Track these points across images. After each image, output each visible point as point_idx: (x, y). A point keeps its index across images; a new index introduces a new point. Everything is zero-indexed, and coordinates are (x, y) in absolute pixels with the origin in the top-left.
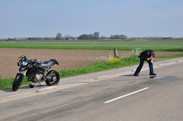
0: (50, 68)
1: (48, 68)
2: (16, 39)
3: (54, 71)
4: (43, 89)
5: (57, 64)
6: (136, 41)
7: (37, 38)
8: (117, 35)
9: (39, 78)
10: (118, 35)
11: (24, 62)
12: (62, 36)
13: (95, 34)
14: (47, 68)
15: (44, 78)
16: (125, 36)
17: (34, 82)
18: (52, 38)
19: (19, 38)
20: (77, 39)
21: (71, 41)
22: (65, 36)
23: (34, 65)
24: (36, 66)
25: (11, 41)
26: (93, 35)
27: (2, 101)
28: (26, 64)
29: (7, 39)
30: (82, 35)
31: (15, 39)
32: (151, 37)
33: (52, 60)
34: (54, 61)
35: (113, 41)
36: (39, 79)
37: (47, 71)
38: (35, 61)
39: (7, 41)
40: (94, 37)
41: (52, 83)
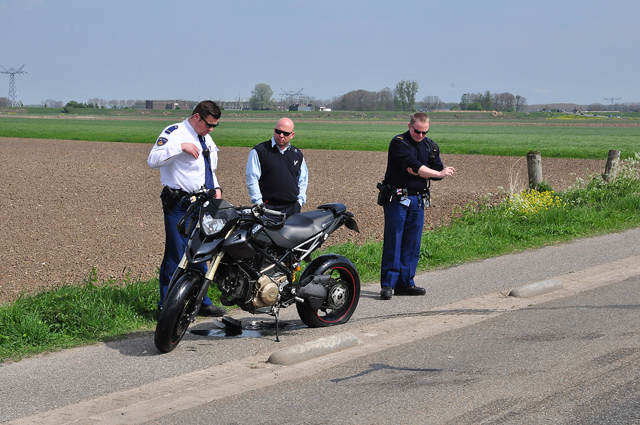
0: (319, 246)
1: (313, 247)
2: (99, 105)
3: (335, 261)
4: (302, 351)
5: (351, 224)
6: (562, 118)
7: (177, 101)
8: (488, 94)
9: (271, 291)
10: (491, 93)
11: (207, 220)
12: (273, 97)
13: (401, 88)
14: (307, 247)
15: (293, 291)
16: (518, 97)
17: (251, 309)
18: (234, 103)
19: (112, 102)
20: (329, 110)
21: (307, 115)
22: (284, 98)
23: (254, 231)
24: (262, 238)
25: (80, 114)
26: (394, 95)
27: (123, 410)
28: (219, 225)
29: (64, 104)
30: (350, 94)
31: (97, 107)
32: (620, 102)
33: (326, 208)
34: (339, 215)
35: (472, 117)
36: (272, 298)
37: (307, 259)
38: (256, 214)
39: (66, 111)
40: (396, 100)
41: (323, 314)
